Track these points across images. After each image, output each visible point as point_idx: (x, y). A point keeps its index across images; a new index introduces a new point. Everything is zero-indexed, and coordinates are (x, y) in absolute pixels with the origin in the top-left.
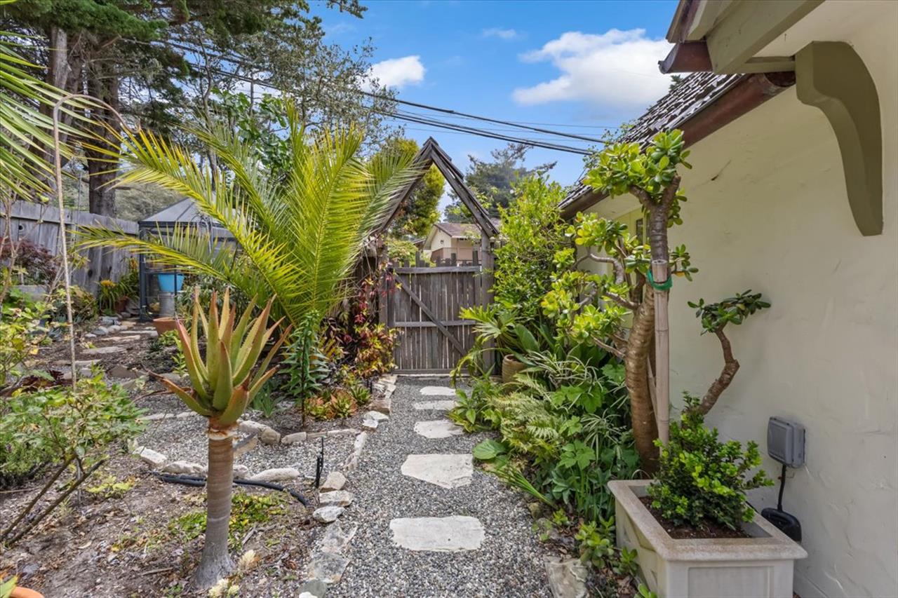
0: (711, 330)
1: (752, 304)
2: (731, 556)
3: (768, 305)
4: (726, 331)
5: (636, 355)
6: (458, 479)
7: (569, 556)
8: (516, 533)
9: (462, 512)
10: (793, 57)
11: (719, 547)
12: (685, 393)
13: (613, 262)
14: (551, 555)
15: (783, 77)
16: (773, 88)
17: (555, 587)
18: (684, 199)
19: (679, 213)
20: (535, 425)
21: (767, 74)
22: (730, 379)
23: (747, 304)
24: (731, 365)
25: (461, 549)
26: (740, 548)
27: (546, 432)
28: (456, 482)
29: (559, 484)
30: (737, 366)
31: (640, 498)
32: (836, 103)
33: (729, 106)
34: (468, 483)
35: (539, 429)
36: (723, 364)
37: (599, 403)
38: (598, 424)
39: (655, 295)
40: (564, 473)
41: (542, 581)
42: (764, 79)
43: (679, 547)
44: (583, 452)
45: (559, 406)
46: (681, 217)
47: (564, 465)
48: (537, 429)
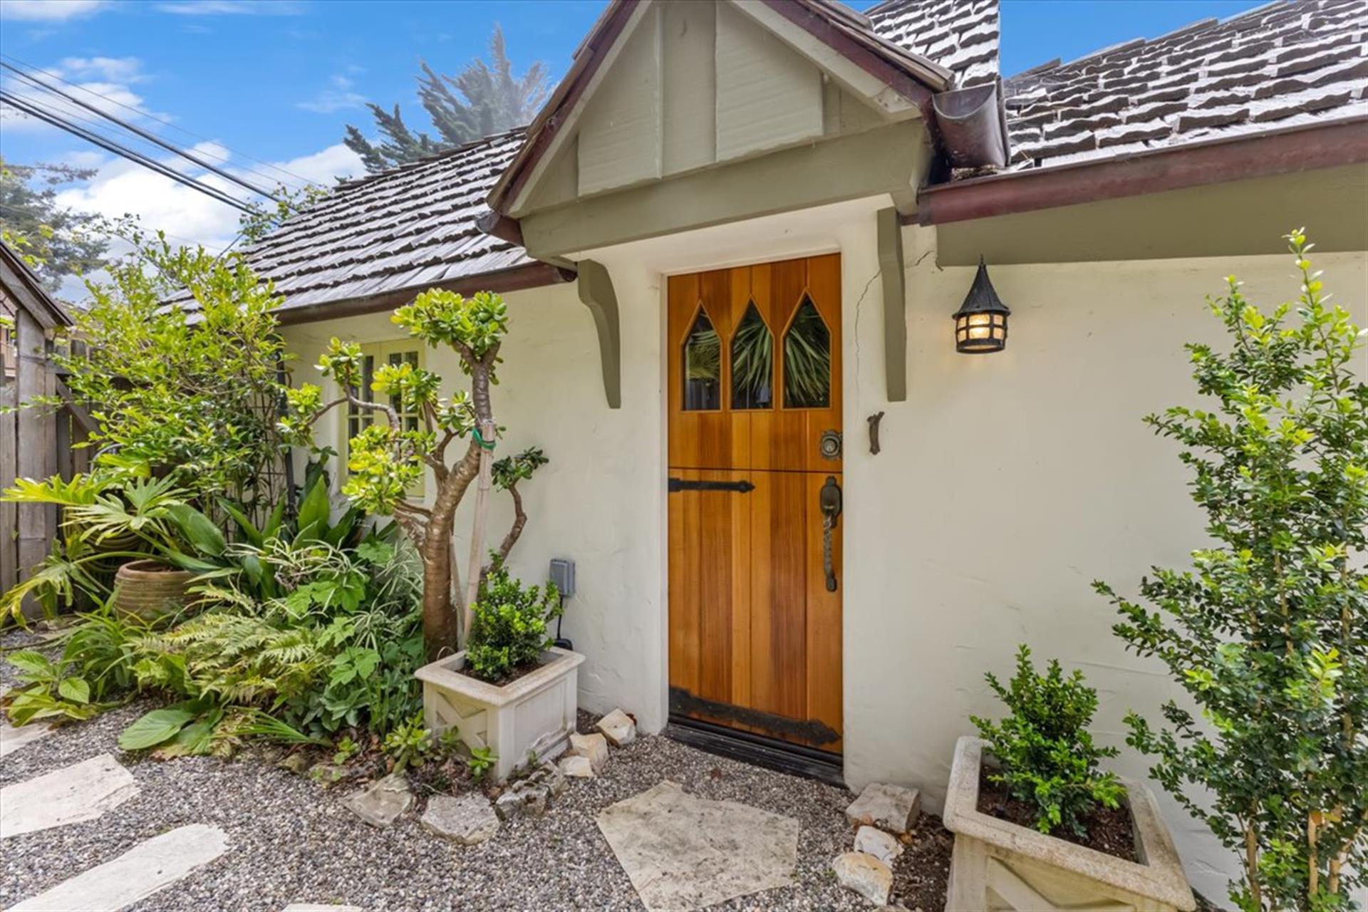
0: (505, 487)
1: (536, 459)
2: (545, 680)
3: (546, 461)
4: (517, 486)
5: (443, 519)
6: (108, 797)
7: (372, 782)
8: (279, 802)
9: (153, 832)
10: (576, 263)
11: (535, 677)
12: (491, 551)
13: (385, 410)
14: (348, 794)
15: (568, 274)
16: (562, 280)
17: (372, 816)
18: (501, 361)
19: (494, 372)
20: (280, 647)
21: (559, 268)
22: (520, 532)
23: (533, 460)
24: (521, 518)
25: (192, 870)
26: (547, 672)
27: (299, 651)
28: (105, 802)
29: (337, 709)
30: (526, 519)
31: (456, 671)
32: (599, 309)
33: (526, 278)
34: (136, 792)
35: (288, 650)
36: (514, 518)
37: (361, 594)
38: (372, 619)
39: (482, 454)
40: (341, 693)
41: (351, 822)
42: (556, 271)
43: (509, 690)
44: (362, 656)
45: (302, 614)
46: (497, 377)
47: (340, 683)
48: (285, 651)
